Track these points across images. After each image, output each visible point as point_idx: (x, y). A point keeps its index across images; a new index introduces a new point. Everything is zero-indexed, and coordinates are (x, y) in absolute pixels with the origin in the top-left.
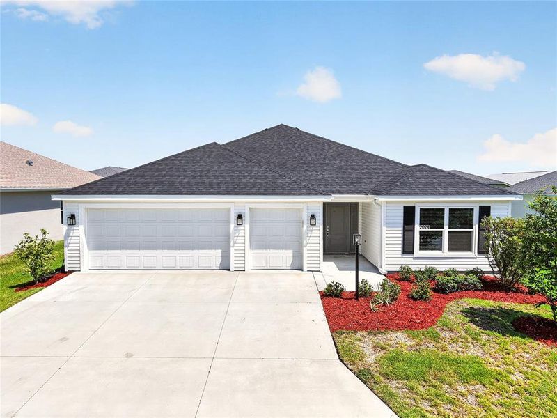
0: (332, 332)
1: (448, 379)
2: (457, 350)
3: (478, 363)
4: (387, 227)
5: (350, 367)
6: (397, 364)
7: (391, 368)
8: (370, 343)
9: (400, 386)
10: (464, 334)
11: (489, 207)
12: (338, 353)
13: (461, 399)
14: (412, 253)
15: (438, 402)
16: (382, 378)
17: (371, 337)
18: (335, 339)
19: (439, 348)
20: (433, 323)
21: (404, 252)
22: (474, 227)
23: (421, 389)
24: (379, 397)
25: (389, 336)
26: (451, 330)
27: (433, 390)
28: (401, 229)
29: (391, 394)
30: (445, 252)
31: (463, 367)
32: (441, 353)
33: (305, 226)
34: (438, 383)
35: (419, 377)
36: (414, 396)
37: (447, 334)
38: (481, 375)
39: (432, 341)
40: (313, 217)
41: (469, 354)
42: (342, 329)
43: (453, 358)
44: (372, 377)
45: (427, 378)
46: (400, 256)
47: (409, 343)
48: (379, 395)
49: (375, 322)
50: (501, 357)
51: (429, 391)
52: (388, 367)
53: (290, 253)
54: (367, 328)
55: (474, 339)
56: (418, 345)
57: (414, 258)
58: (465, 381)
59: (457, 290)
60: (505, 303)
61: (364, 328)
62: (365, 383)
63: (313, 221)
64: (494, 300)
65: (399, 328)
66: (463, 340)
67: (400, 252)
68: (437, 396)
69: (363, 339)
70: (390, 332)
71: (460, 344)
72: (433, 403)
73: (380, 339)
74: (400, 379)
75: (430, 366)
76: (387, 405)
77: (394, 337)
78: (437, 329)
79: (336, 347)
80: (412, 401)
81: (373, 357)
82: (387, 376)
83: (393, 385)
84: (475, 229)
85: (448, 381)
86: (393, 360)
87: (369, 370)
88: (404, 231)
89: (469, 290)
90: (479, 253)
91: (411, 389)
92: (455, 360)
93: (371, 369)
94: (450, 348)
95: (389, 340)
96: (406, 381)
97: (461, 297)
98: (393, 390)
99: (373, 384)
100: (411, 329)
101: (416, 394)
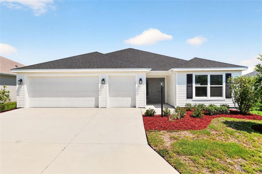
0: (146, 131)
1: (219, 155)
2: (222, 140)
3: (237, 146)
4: (179, 85)
5: (154, 148)
6: (184, 146)
7: (180, 149)
8: (168, 136)
9: (186, 159)
10: (224, 132)
11: (231, 74)
12: (148, 141)
13: (231, 167)
14: (192, 98)
15: (215, 169)
16: (174, 154)
17: (169, 133)
18: (147, 134)
19: (211, 138)
20: (205, 127)
21: (188, 97)
22: (223, 84)
23: (201, 161)
24: (172, 166)
25: (179, 133)
26: (216, 131)
27: (210, 161)
28: (186, 85)
29: (181, 164)
30: (209, 97)
31: (228, 148)
32: (212, 141)
33: (137, 85)
34: (212, 157)
35: (199, 154)
36: (197, 165)
37: (214, 132)
38: (240, 153)
39: (206, 135)
40: (141, 80)
41: (230, 142)
42: (152, 129)
43: (220, 143)
44: (168, 154)
45: (205, 154)
46: (186, 99)
47: (191, 136)
48: (172, 164)
49: (172, 126)
50: (251, 143)
51: (207, 162)
52: (179, 148)
53: (130, 99)
54: (167, 129)
55: (231, 134)
56: (198, 137)
57: (193, 100)
58: (230, 156)
59: (217, 114)
60: (244, 119)
61: (164, 129)
62: (163, 157)
63: (141, 82)
64: (237, 118)
65: (186, 129)
66: (225, 135)
67: (186, 98)
68: (213, 165)
69: (164, 134)
70: (180, 131)
71: (223, 137)
72: (211, 170)
73: (175, 134)
74: (187, 155)
75: (206, 147)
76: (178, 171)
77: (183, 133)
78: (208, 130)
79: (147, 138)
80: (196, 169)
81: (169, 143)
82: (178, 153)
83: (182, 159)
84: (224, 85)
85: (219, 156)
86: (182, 144)
87: (166, 150)
88: (187, 86)
89: (223, 114)
90: (226, 97)
91: (194, 161)
92: (222, 144)
93: (168, 149)
94: (217, 138)
95: (180, 134)
96: (191, 156)
97: (219, 117)
98: (182, 161)
99: (168, 158)
100: (192, 130)
101: (198, 164)
